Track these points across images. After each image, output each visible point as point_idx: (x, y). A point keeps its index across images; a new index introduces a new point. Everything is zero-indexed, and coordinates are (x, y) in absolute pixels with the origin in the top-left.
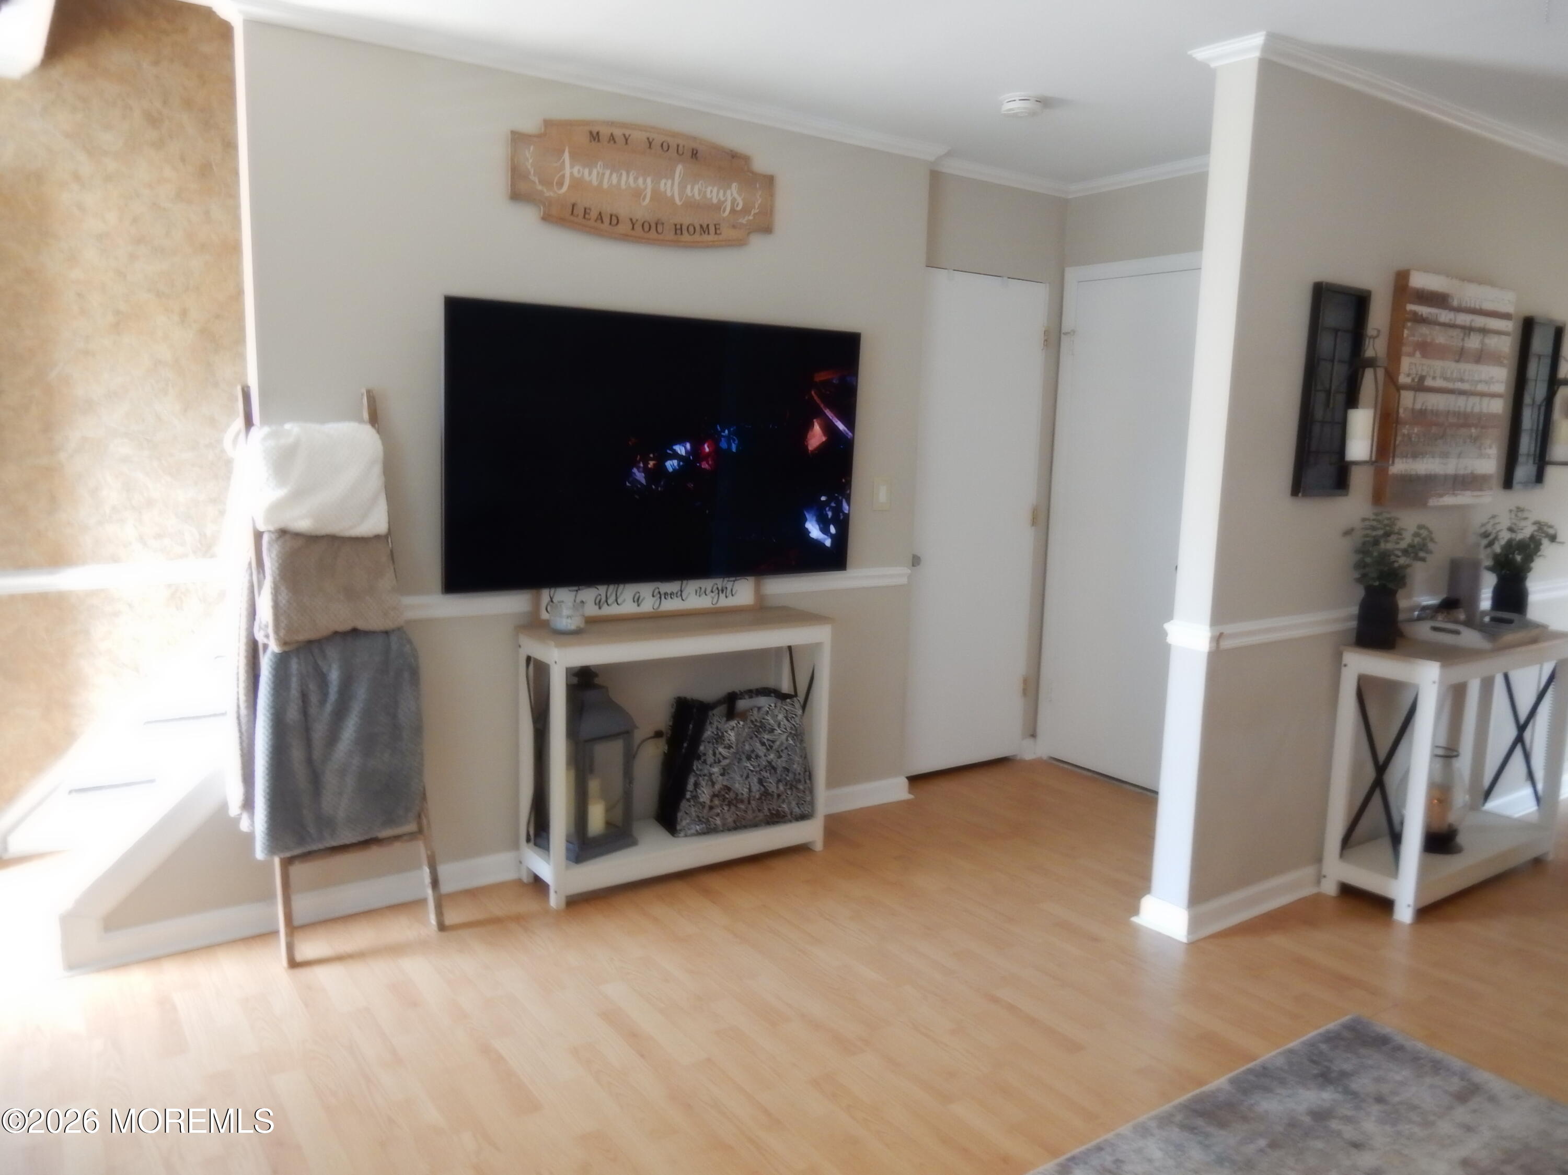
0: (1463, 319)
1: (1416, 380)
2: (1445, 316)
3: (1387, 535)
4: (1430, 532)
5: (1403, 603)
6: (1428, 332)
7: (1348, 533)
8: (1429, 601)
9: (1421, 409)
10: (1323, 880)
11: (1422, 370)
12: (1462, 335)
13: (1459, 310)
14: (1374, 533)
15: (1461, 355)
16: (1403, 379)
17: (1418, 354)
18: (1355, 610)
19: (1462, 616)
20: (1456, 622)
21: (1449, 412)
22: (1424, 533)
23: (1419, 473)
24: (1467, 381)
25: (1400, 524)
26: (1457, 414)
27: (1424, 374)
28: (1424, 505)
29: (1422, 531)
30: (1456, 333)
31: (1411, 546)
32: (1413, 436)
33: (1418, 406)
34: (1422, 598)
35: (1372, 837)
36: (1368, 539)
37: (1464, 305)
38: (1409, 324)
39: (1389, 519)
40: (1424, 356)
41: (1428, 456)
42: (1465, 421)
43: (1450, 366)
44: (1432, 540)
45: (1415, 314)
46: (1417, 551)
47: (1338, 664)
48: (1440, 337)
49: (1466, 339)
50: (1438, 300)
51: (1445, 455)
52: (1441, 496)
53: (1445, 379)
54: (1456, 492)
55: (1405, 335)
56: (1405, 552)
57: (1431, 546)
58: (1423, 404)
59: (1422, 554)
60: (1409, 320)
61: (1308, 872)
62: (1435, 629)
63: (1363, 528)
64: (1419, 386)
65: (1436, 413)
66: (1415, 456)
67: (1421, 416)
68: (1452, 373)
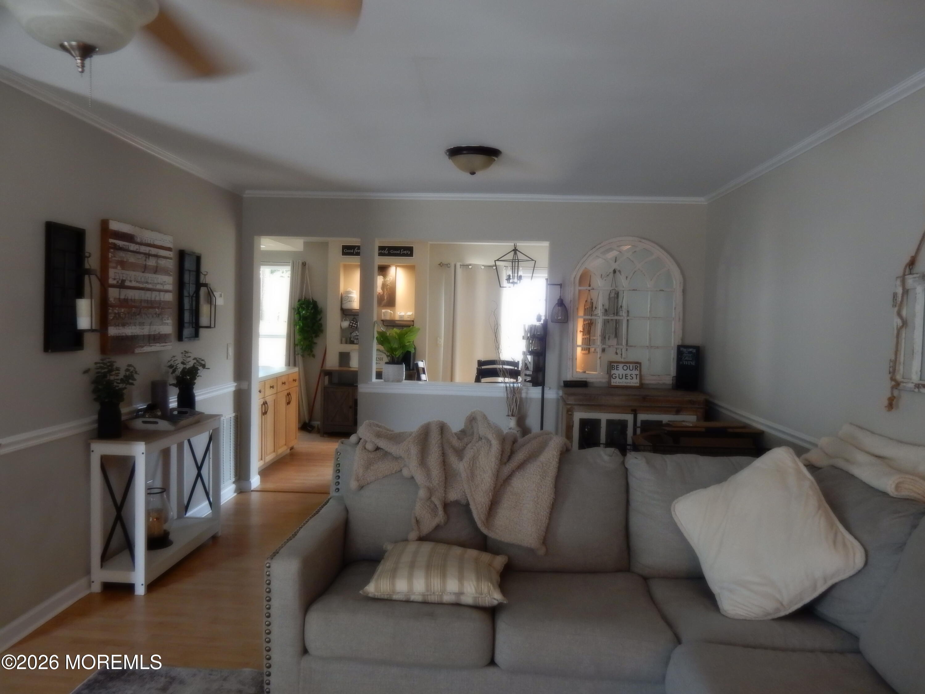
0: (143, 249)
1: (120, 282)
2: (133, 247)
3: (110, 371)
4: (135, 368)
5: (124, 410)
6: (124, 255)
7: (86, 372)
8: (142, 406)
9: (124, 299)
10: (92, 584)
11: (123, 277)
12: (144, 258)
13: (141, 244)
14: (103, 371)
15: (145, 269)
16: (111, 281)
17: (119, 267)
18: (95, 417)
19: (159, 413)
20: (156, 417)
21: (141, 300)
22: (132, 369)
23: (127, 335)
24: (151, 283)
25: (116, 365)
26: (147, 301)
27: (124, 279)
28: (133, 353)
29: (130, 368)
30: (140, 256)
31: (125, 376)
32: (122, 314)
33: (122, 297)
34: (138, 406)
35: (118, 551)
36: (100, 374)
37: (144, 242)
38: (112, 250)
39: (109, 362)
40: (123, 268)
41: (132, 325)
42: (151, 305)
43: (139, 275)
44: (136, 373)
45: (115, 244)
46: (129, 379)
47: (88, 451)
48: (132, 259)
49: (147, 260)
50: (129, 238)
51: (142, 324)
52: (142, 347)
53: (137, 282)
54: (151, 344)
55: (110, 256)
56: (122, 381)
57: (136, 376)
58: (125, 295)
59: (131, 381)
60: (112, 248)
61: (83, 581)
62: (144, 422)
63: (96, 369)
64: (121, 285)
65: (134, 301)
66: (124, 325)
67: (125, 303)
68: (141, 279)
